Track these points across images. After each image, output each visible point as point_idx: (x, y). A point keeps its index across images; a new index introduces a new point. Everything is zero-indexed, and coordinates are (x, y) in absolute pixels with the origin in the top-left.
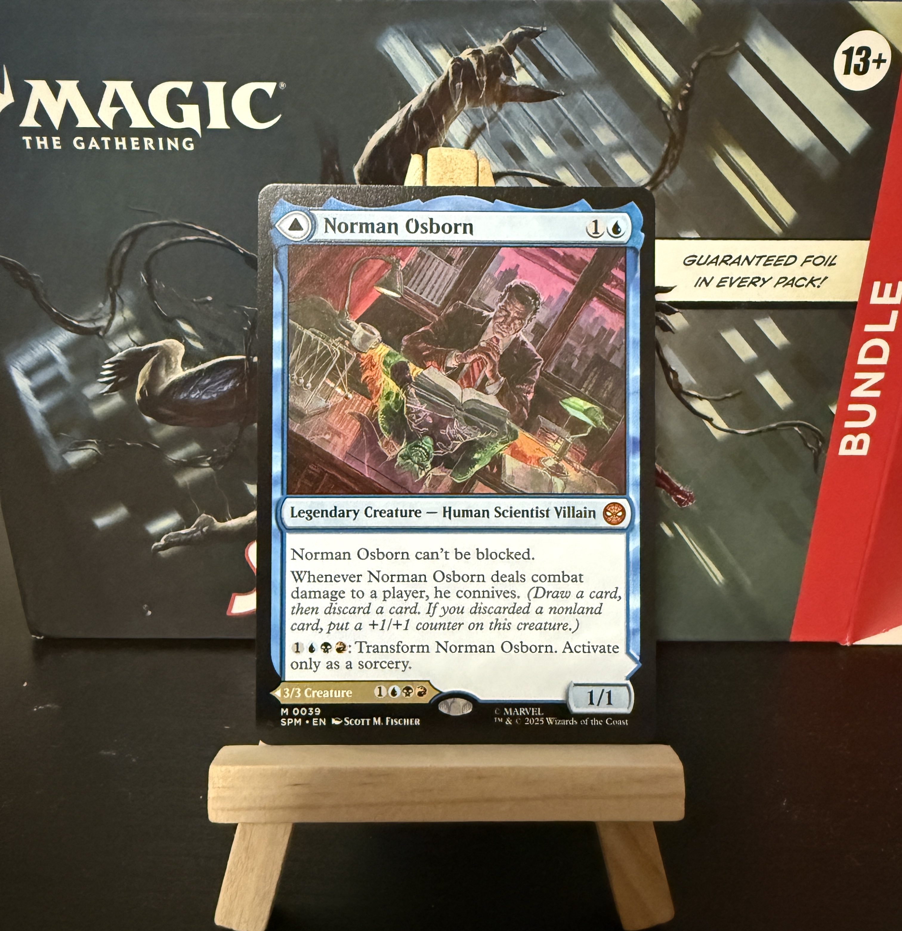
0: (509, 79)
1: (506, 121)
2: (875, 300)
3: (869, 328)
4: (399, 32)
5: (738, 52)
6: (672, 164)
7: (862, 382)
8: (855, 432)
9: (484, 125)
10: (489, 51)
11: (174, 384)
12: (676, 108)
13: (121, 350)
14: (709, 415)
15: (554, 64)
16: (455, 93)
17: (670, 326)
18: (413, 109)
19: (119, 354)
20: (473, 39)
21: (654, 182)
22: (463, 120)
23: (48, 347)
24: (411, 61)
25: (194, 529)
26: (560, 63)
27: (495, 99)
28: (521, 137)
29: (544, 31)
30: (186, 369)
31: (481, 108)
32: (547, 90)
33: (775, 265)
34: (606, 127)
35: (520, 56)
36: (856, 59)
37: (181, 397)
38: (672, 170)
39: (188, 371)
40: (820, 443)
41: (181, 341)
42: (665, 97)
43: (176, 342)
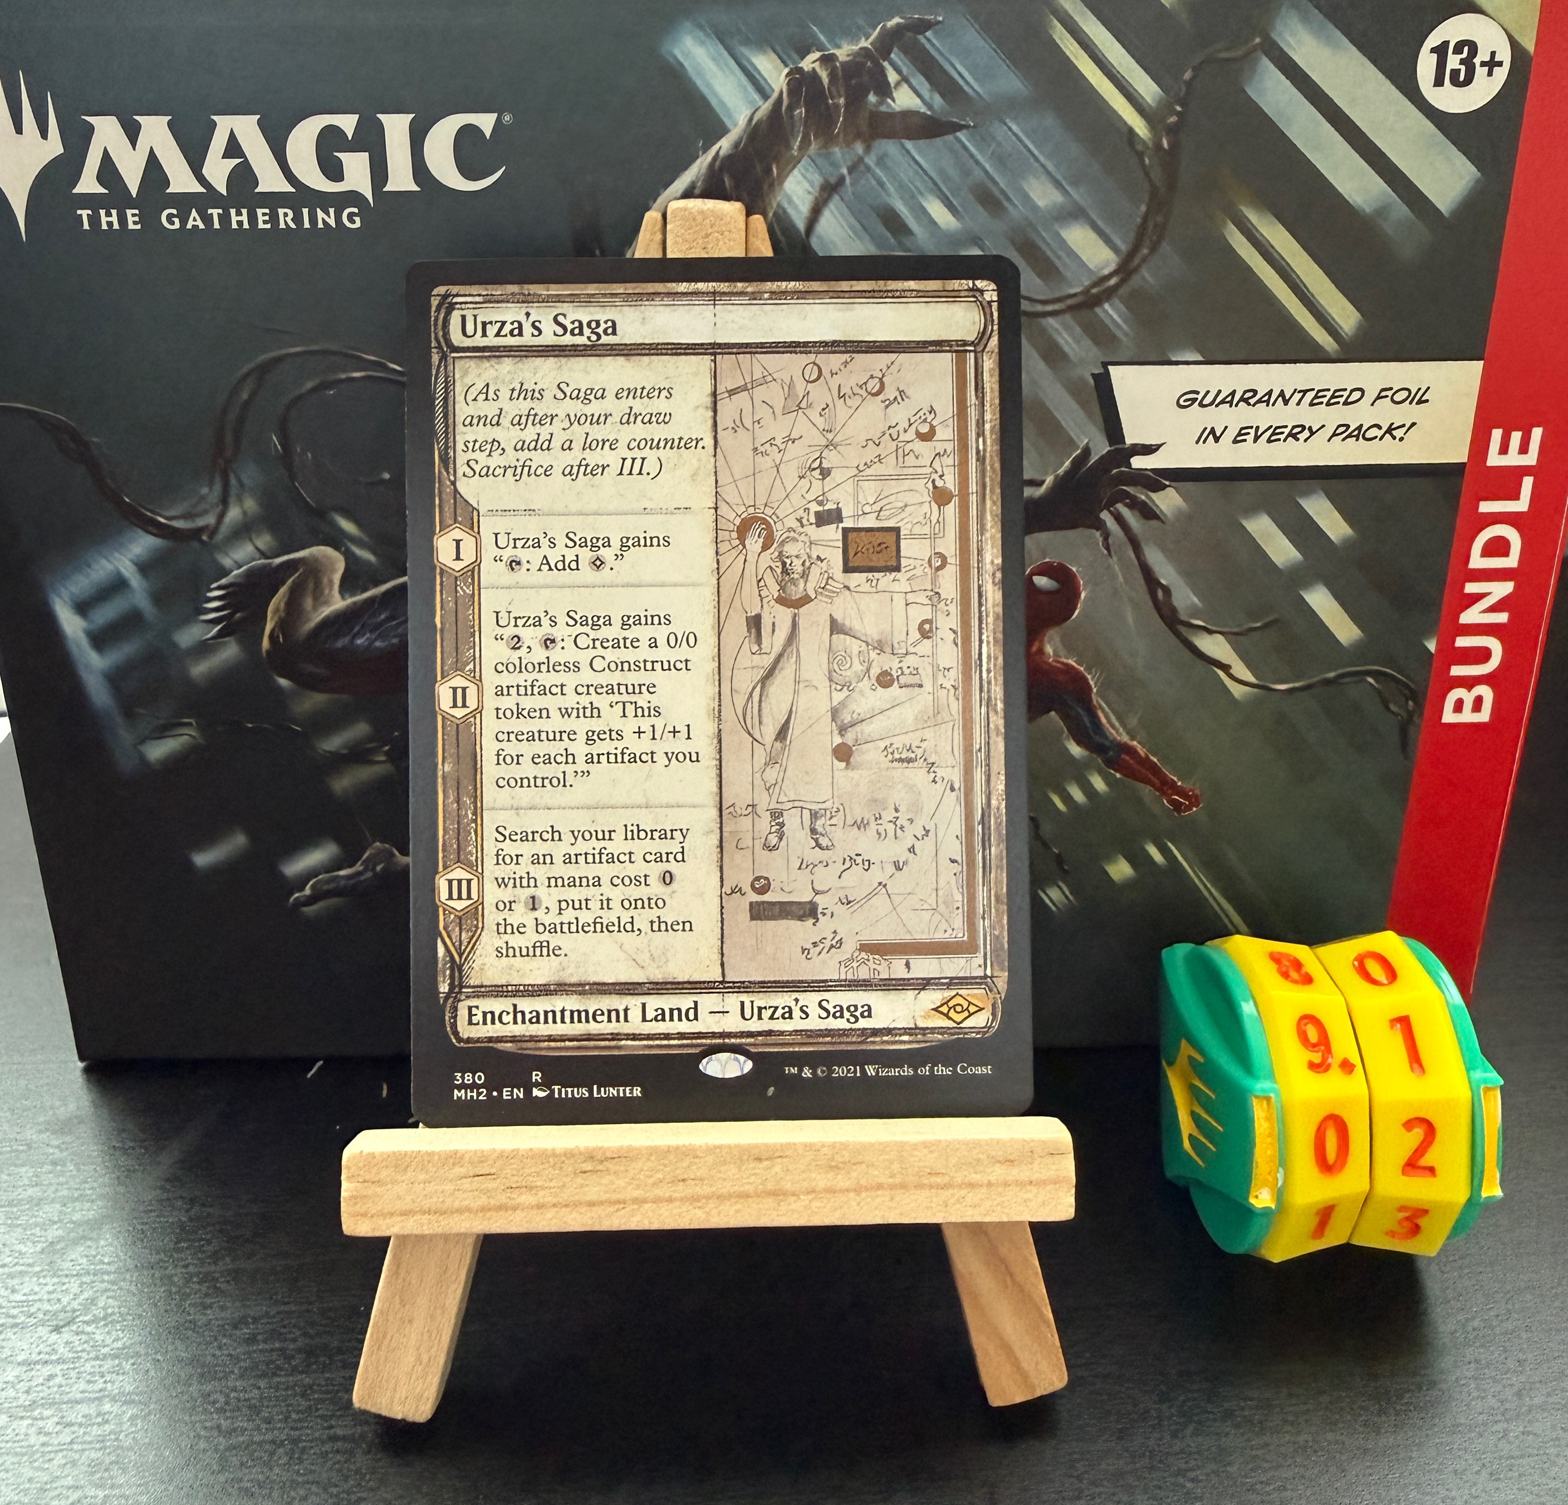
0: (881, 103)
1: (878, 171)
2: (1494, 459)
3: (1486, 507)
4: (701, 27)
5: (1259, 53)
6: (1155, 238)
7: (1478, 597)
8: (1468, 682)
9: (841, 180)
10: (848, 55)
11: (326, 623)
12: (1158, 146)
13: (240, 567)
14: (1225, 660)
15: (956, 76)
16: (793, 126)
17: (1158, 512)
18: (721, 153)
19: (235, 572)
20: (822, 38)
21: (1125, 269)
22: (807, 170)
23: (116, 563)
24: (719, 74)
25: (361, 868)
26: (966, 74)
27: (858, 136)
28: (902, 198)
29: (938, 23)
30: (347, 596)
31: (837, 149)
32: (944, 119)
33: (1328, 404)
34: (1044, 177)
35: (899, 63)
36: (1453, 62)
37: (340, 643)
38: (1153, 249)
39: (350, 601)
40: (1411, 703)
41: (337, 548)
42: (1140, 127)
43: (329, 551)
